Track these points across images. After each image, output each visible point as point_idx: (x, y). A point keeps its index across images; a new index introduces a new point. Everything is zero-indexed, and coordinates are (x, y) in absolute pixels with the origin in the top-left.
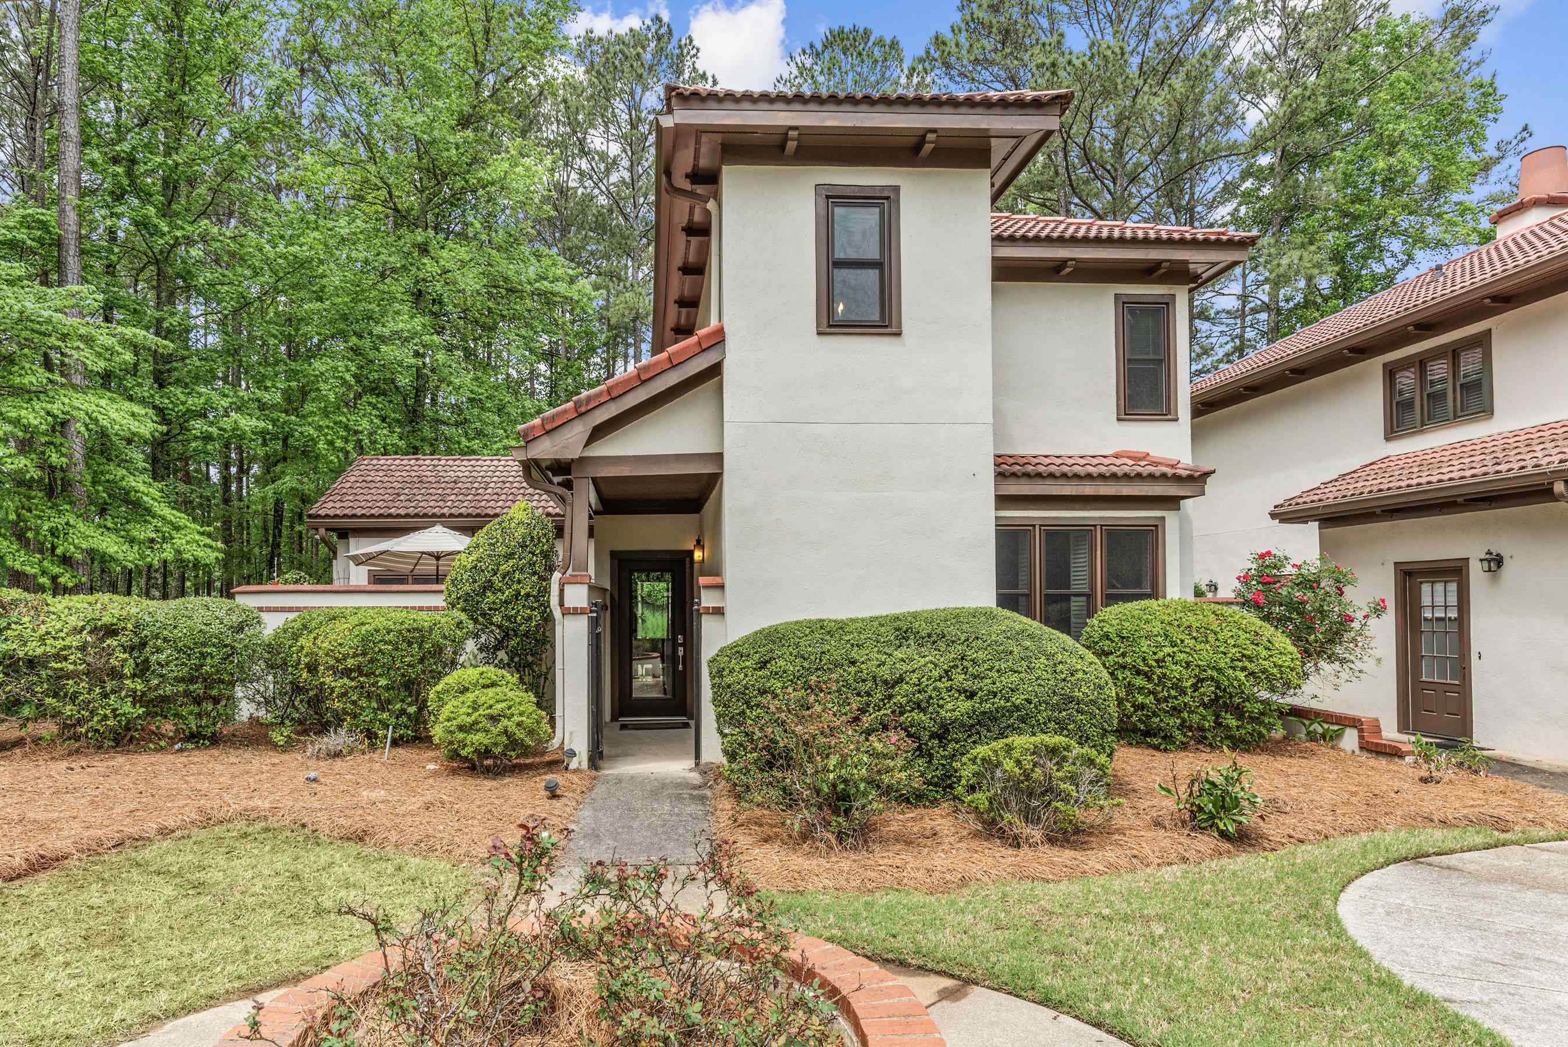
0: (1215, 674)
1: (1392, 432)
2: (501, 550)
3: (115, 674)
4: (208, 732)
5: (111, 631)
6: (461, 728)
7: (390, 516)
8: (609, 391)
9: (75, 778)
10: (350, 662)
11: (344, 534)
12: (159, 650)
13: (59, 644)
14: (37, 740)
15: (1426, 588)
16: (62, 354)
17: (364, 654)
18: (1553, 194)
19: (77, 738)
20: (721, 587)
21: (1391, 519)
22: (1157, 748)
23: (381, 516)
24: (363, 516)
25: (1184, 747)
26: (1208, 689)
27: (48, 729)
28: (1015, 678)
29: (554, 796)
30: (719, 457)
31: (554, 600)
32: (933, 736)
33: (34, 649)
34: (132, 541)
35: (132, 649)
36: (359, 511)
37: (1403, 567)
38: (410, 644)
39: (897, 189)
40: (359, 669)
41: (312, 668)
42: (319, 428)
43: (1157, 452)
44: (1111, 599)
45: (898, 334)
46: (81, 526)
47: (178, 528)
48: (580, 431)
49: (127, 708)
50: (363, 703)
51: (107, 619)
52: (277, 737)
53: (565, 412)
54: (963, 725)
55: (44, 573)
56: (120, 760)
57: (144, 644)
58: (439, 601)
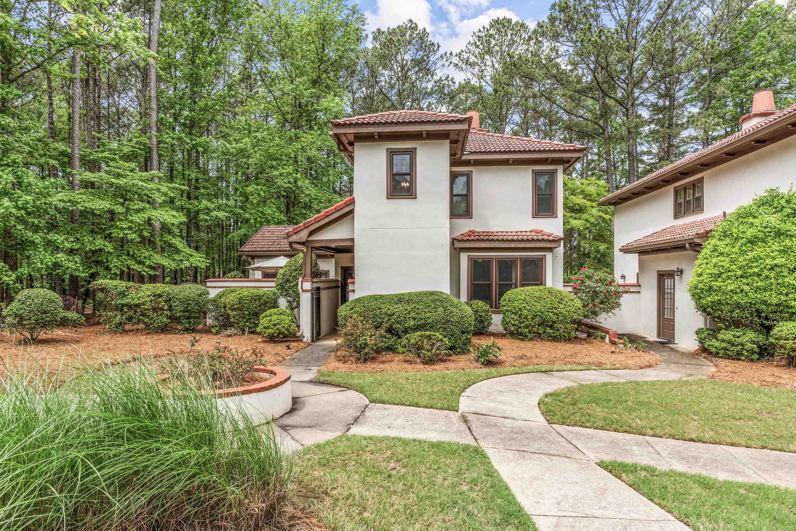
0: (540, 314)
1: (677, 215)
2: (293, 268)
3: (162, 309)
4: (191, 328)
5: (160, 296)
6: (265, 328)
7: (269, 251)
8: (315, 219)
9: (148, 341)
10: (235, 306)
11: (253, 258)
12: (175, 302)
13: (143, 300)
14: (137, 330)
15: (666, 280)
16: (148, 197)
17: (240, 303)
18: (762, 111)
19: (150, 329)
20: (354, 283)
21: (656, 253)
22: (522, 340)
23: (266, 251)
24: (259, 251)
25: (531, 339)
26: (538, 319)
27: (141, 326)
28: (430, 314)
29: (289, 349)
30: (352, 240)
31: (299, 287)
32: (403, 332)
33: (136, 301)
34: (175, 260)
35: (167, 301)
36: (258, 249)
37: (661, 273)
38: (255, 301)
39: (415, 149)
40: (238, 308)
41: (225, 307)
42: (251, 214)
43: (546, 230)
44: (522, 285)
45: (416, 198)
46: (155, 256)
47: (191, 256)
48: (305, 233)
49: (165, 320)
50: (240, 319)
51: (158, 292)
52: (214, 330)
53: (312, 221)
54: (412, 329)
55: (144, 271)
56: (163, 336)
57: (170, 300)
58: (273, 284)
